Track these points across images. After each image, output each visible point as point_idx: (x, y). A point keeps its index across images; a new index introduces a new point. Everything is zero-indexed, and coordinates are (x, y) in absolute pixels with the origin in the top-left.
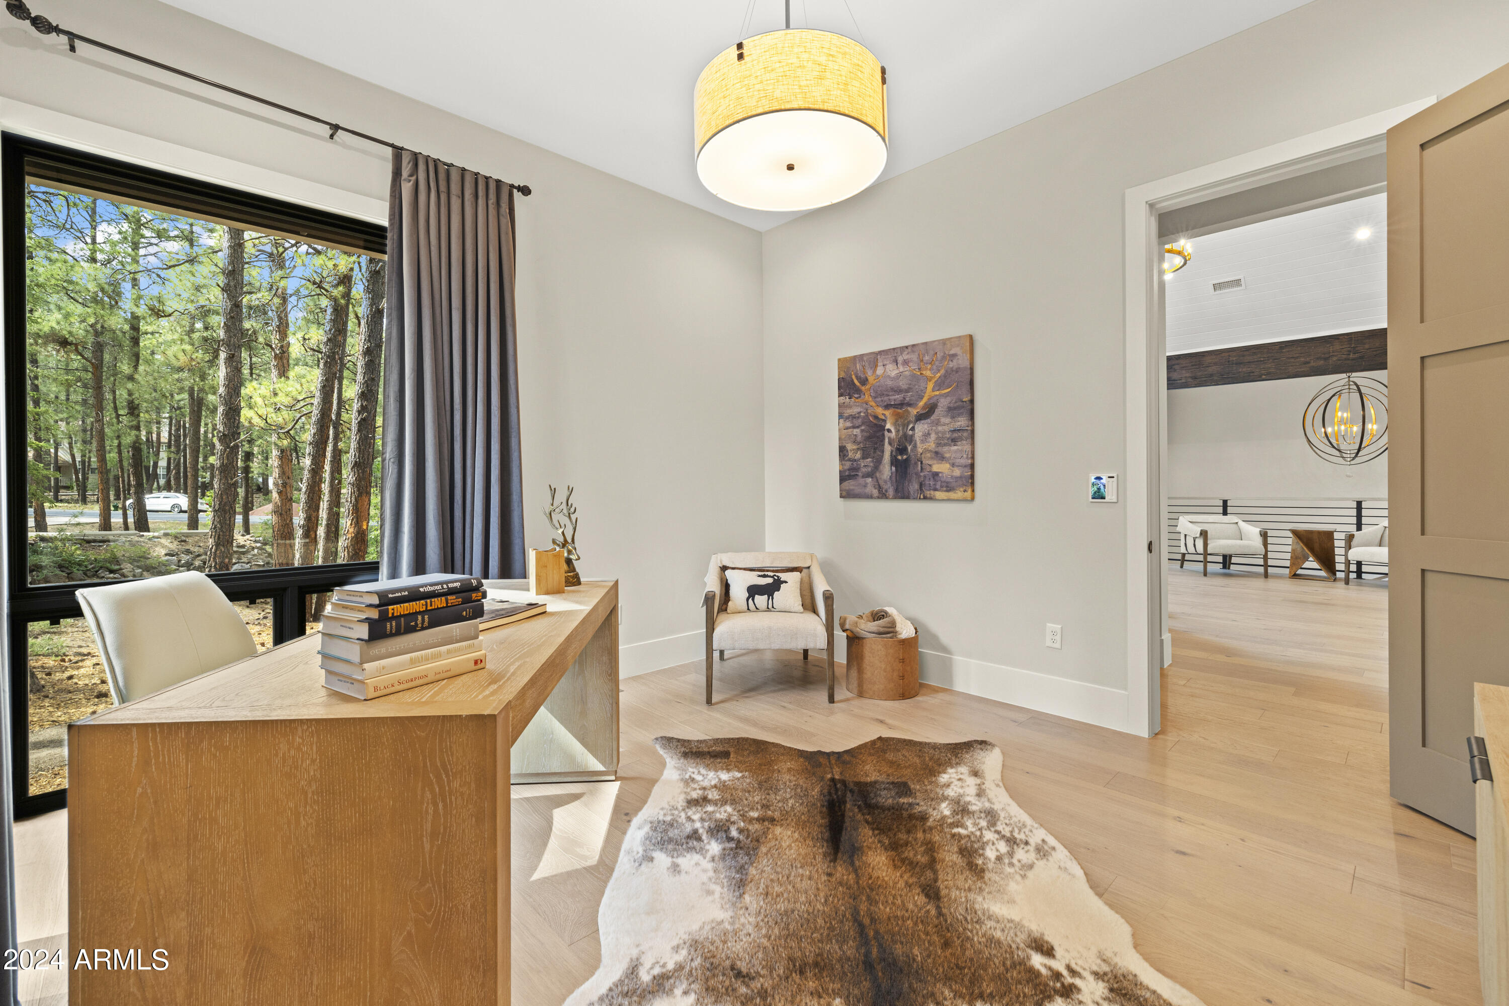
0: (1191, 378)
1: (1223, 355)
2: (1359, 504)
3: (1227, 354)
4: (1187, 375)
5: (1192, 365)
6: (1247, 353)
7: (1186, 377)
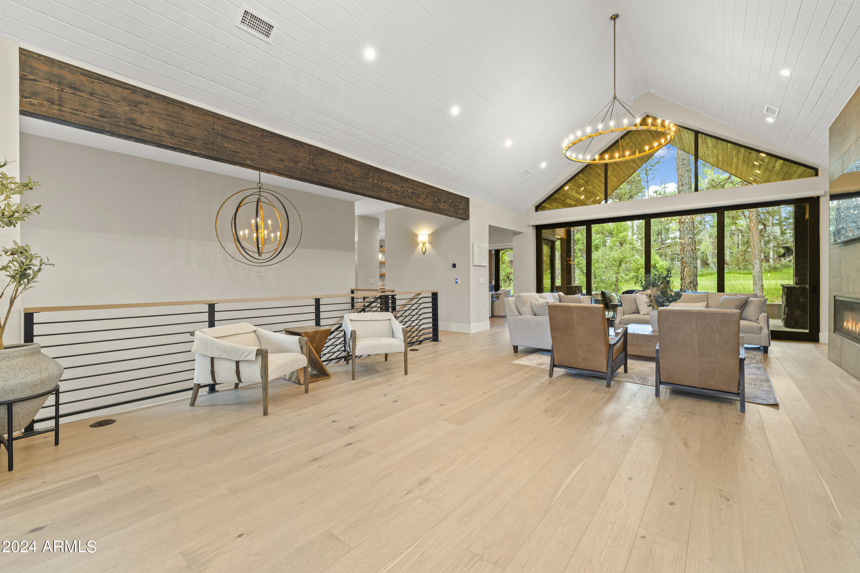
0: (168, 132)
1: (207, 118)
2: (317, 301)
3: (211, 119)
4: (162, 126)
5: (168, 115)
6: (232, 127)
7: (159, 128)
